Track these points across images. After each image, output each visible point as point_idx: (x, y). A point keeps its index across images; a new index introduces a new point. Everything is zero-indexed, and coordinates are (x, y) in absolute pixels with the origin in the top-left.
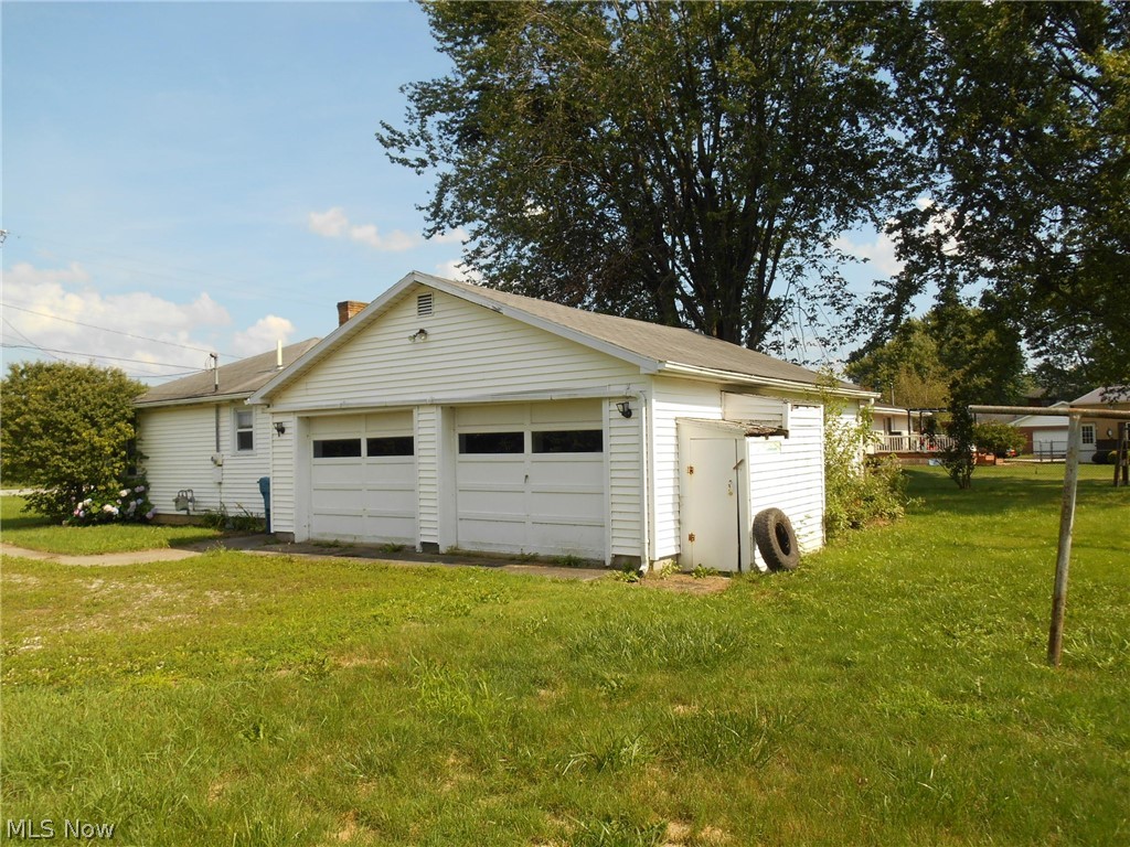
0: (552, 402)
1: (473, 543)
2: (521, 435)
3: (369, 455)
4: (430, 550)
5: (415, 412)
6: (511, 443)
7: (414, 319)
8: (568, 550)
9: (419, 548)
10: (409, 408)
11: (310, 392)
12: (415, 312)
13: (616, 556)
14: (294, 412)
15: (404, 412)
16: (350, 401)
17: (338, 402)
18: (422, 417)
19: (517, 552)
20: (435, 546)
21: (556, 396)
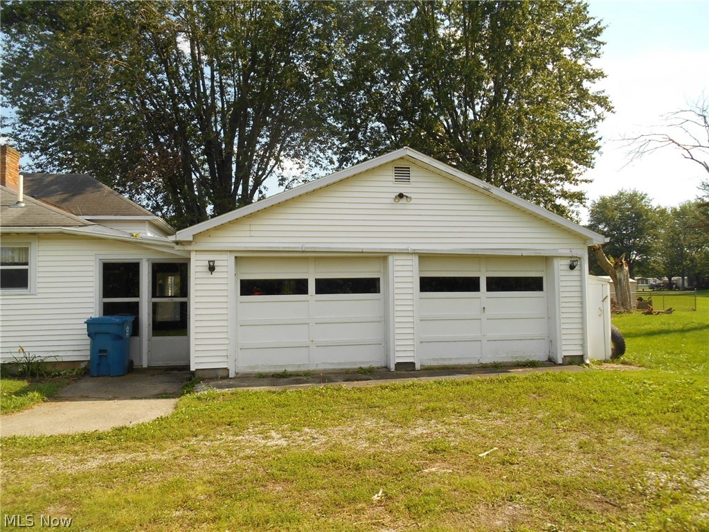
0: (522, 257)
1: (434, 359)
2: (478, 279)
3: (317, 292)
4: (406, 369)
5: (390, 258)
6: (470, 285)
7: (391, 184)
8: (516, 357)
9: (393, 367)
10: (387, 255)
11: (253, 234)
12: (392, 178)
13: (565, 356)
14: (230, 251)
15: (382, 258)
16: (307, 245)
17: (300, 246)
18: (396, 263)
19: (475, 362)
20: (413, 364)
21: (525, 254)
